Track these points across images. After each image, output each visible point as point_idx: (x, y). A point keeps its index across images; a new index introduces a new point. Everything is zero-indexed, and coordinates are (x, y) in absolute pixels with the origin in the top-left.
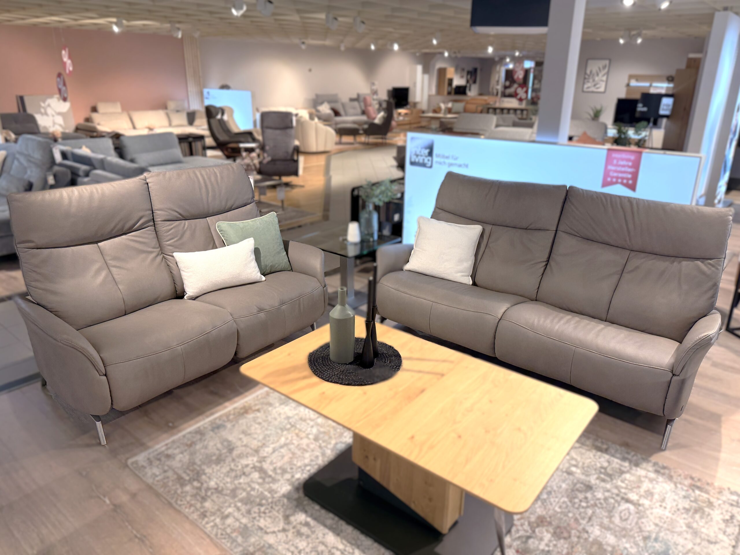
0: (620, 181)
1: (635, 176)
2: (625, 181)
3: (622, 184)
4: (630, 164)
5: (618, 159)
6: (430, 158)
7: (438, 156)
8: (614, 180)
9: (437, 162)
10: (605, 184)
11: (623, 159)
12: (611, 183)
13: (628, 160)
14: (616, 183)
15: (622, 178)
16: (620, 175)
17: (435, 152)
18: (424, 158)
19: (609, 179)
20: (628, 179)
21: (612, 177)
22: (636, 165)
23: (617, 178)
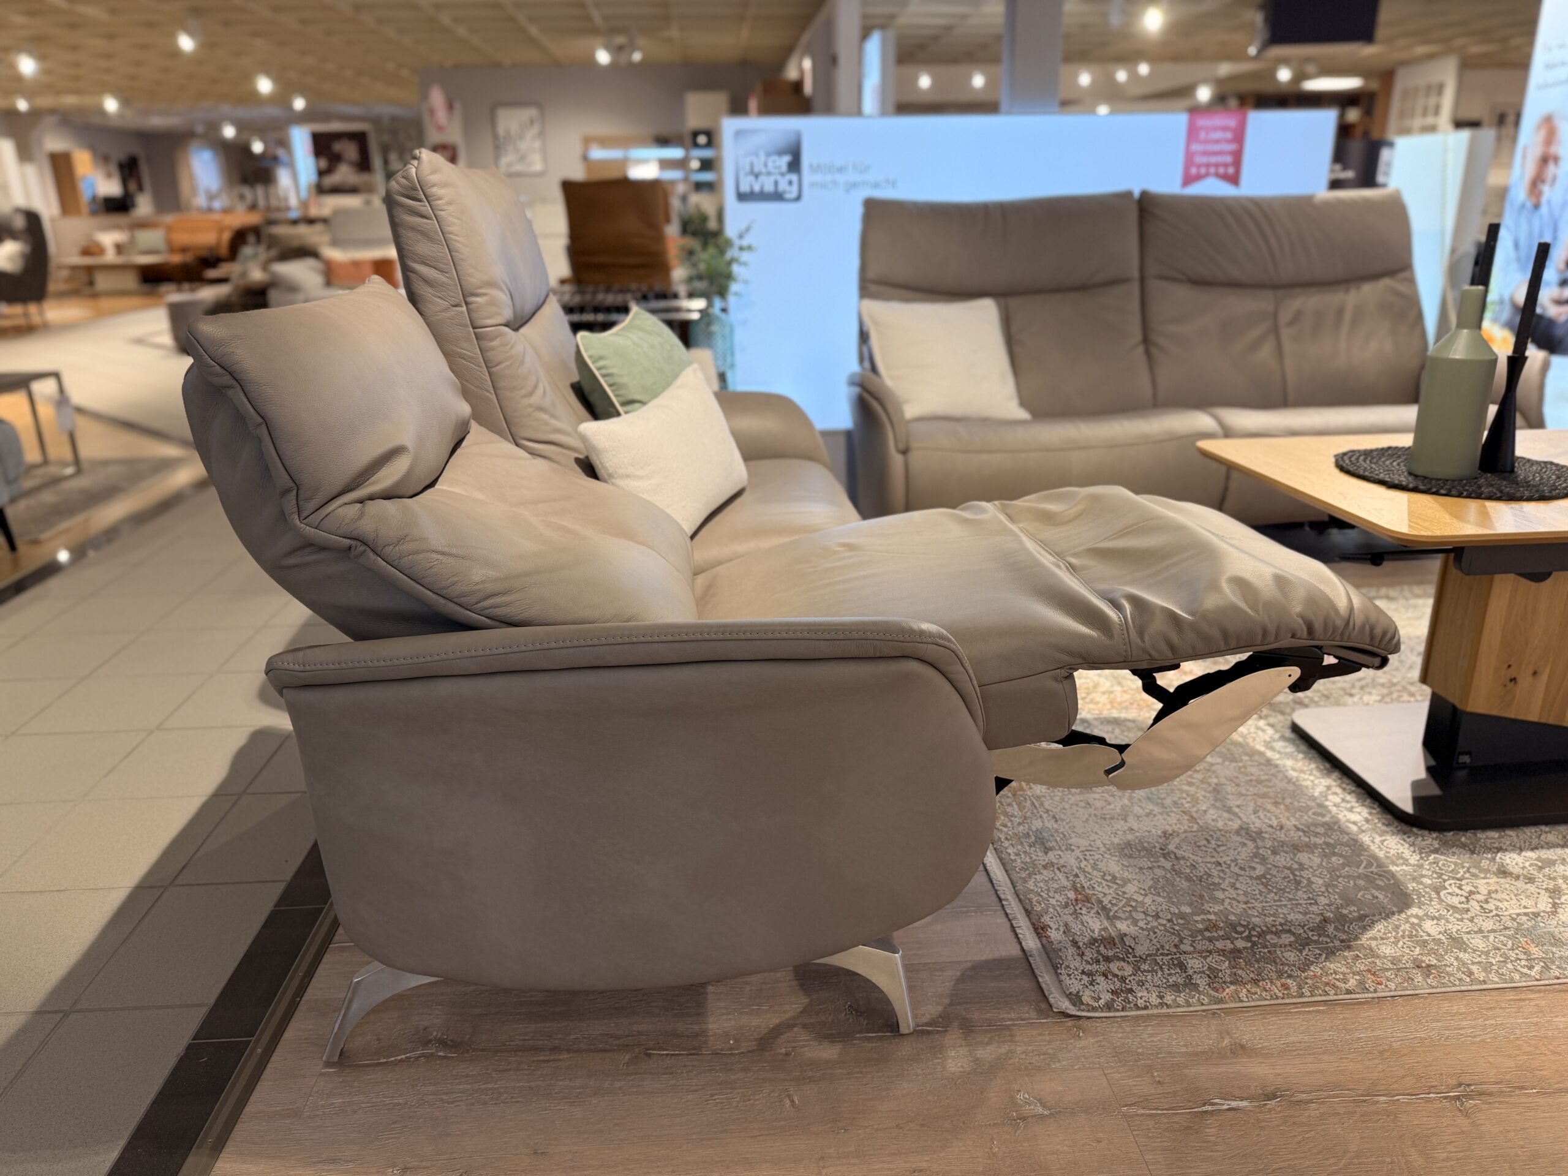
0: (1212, 170)
1: (1237, 158)
2: (1221, 170)
3: (1218, 175)
4: (1229, 135)
5: (1208, 130)
6: (794, 177)
7: (814, 169)
8: (1203, 171)
9: (813, 185)
10: (1188, 180)
11: (1215, 129)
12: (1199, 177)
13: (1225, 129)
14: (1207, 175)
15: (1217, 165)
16: (1214, 159)
17: (806, 160)
18: (779, 178)
19: (1194, 171)
20: (1226, 165)
21: (1199, 166)
22: (1239, 136)
23: (1208, 165)
